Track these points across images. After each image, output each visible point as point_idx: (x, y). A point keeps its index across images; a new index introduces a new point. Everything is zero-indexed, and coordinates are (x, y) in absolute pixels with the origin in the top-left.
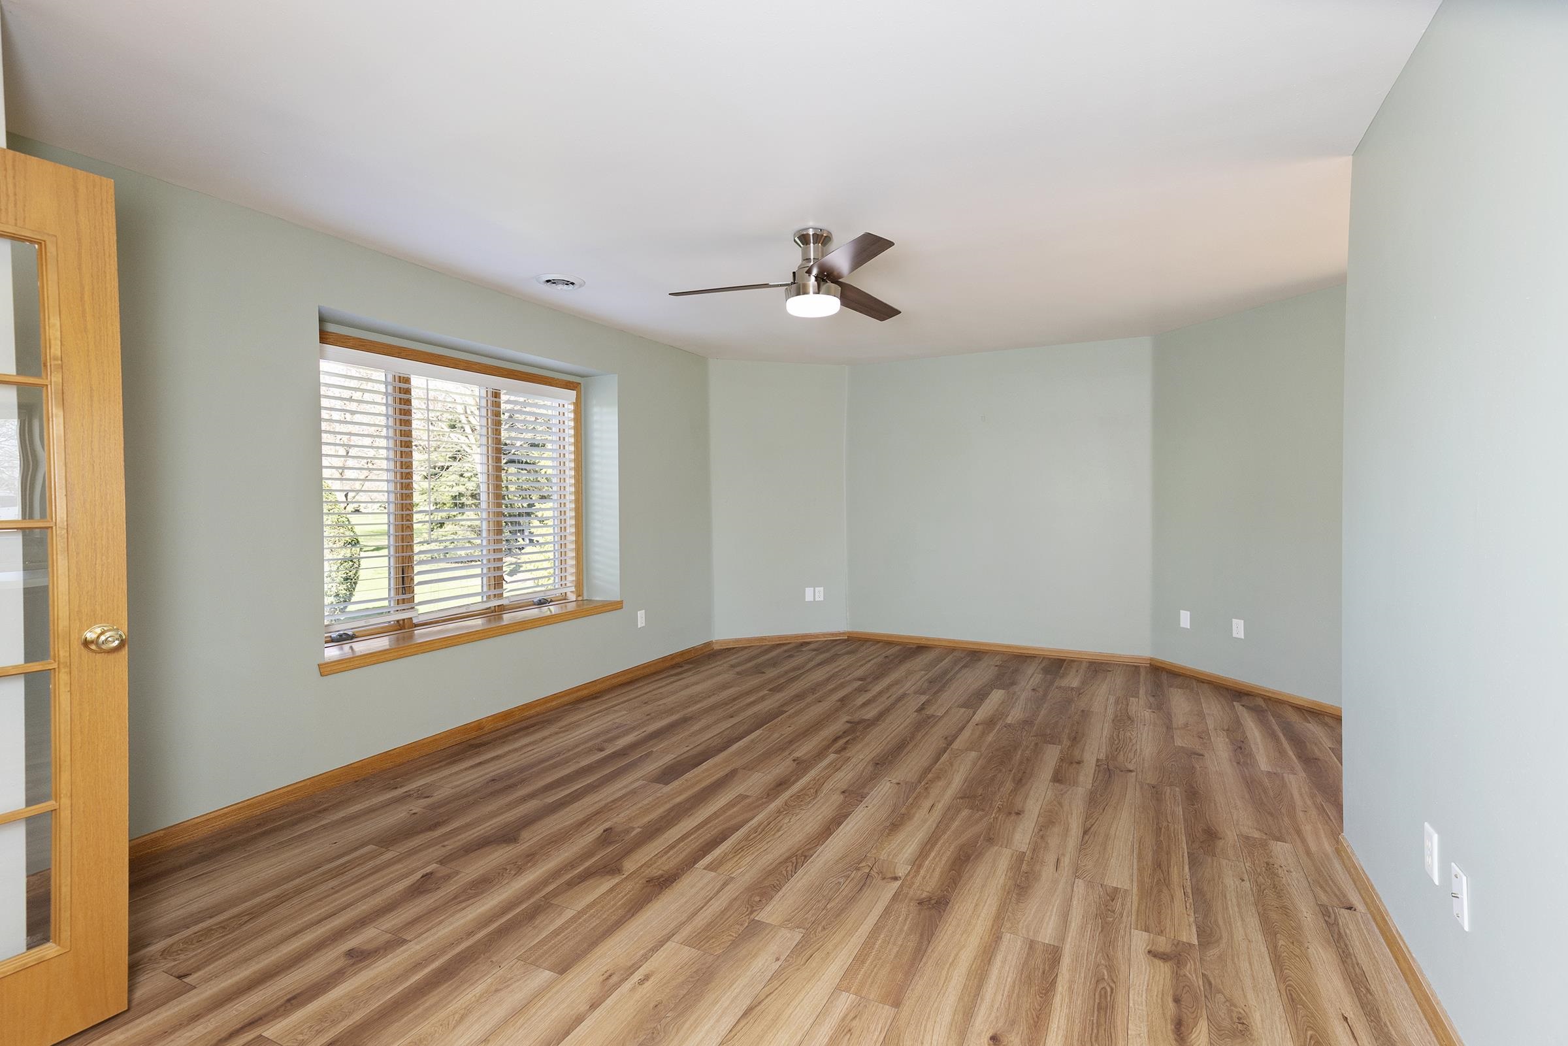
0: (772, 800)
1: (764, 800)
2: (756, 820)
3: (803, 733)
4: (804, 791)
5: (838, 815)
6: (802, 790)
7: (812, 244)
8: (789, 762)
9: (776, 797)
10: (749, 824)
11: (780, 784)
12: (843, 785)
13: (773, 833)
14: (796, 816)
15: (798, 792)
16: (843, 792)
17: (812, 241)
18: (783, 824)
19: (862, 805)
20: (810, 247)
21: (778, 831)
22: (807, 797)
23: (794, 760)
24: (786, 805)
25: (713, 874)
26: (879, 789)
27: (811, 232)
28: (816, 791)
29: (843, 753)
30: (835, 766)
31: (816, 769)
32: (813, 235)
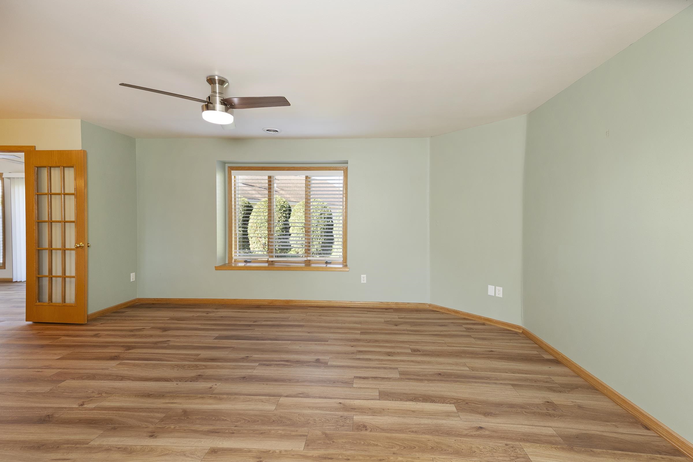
7: (217, 85)
17: (217, 83)
20: (216, 86)
27: (217, 78)
32: (218, 79)
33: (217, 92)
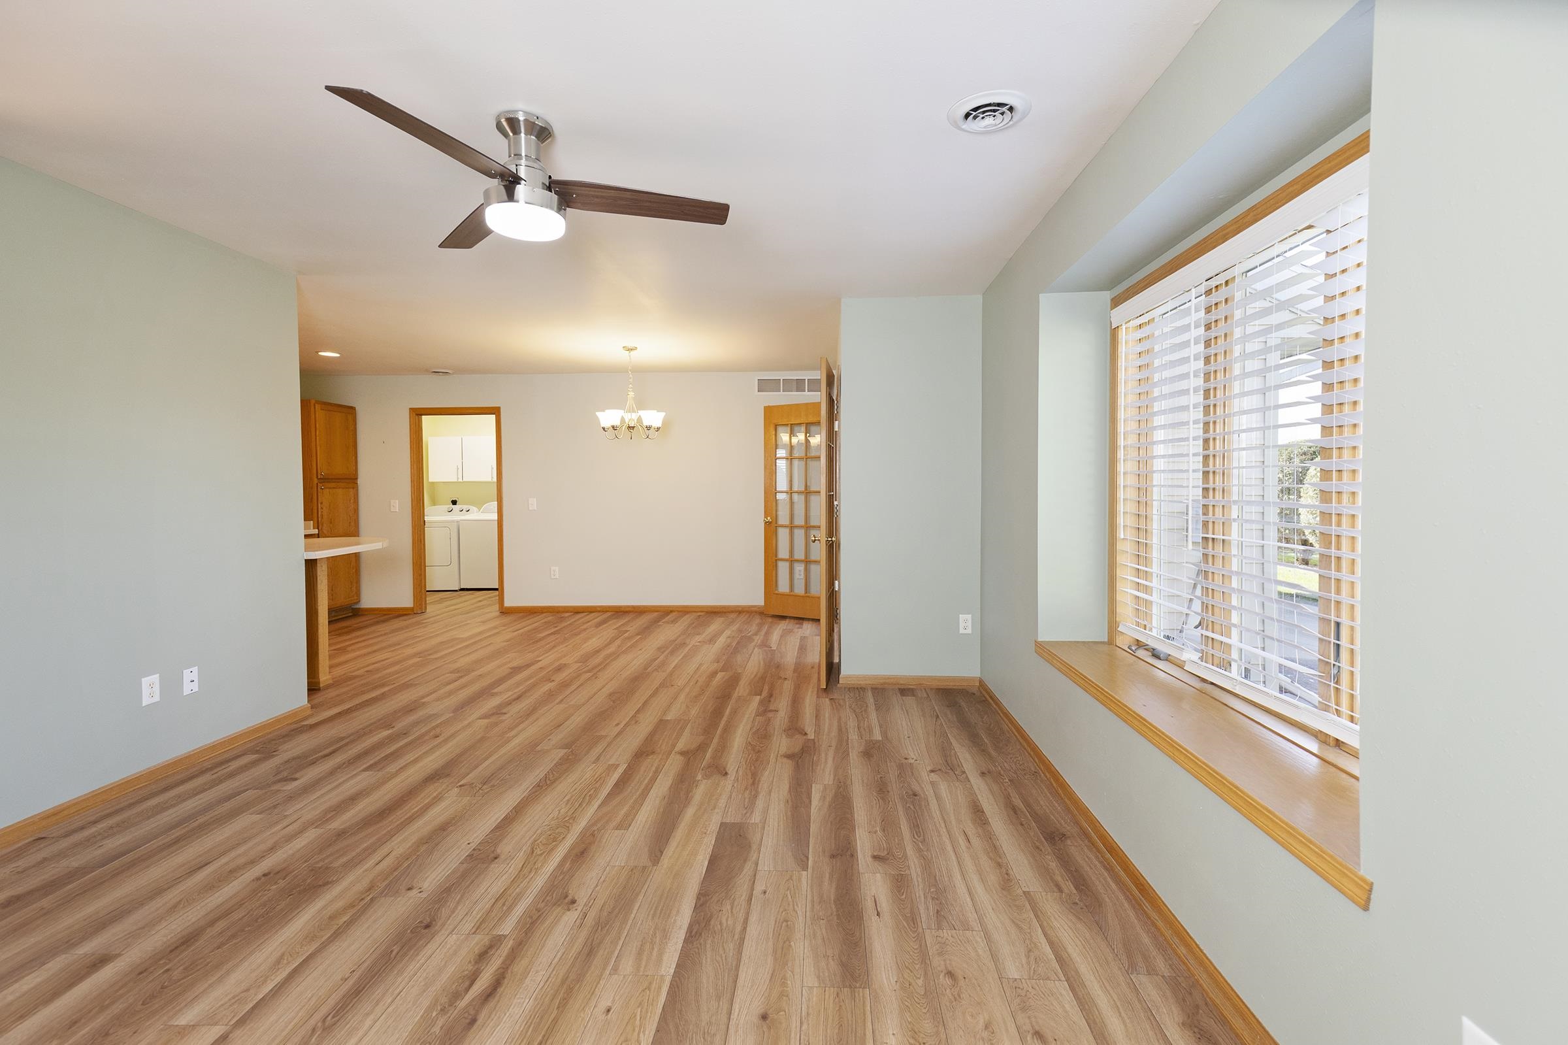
0: (586, 829)
1: (595, 828)
2: (596, 806)
3: (570, 990)
4: (548, 850)
5: (506, 828)
6: (552, 849)
8: (582, 896)
9: (583, 834)
10: (599, 802)
11: (582, 853)
12: (496, 868)
13: (573, 798)
14: (553, 818)
15: (556, 846)
16: (496, 858)
18: (565, 807)
19: (473, 846)
21: (568, 800)
22: (544, 841)
23: (573, 902)
24: (568, 827)
25: (610, 763)
26: (443, 873)
28: (533, 852)
29: (486, 940)
30: (504, 905)
31: (535, 892)
33: (523, 154)
